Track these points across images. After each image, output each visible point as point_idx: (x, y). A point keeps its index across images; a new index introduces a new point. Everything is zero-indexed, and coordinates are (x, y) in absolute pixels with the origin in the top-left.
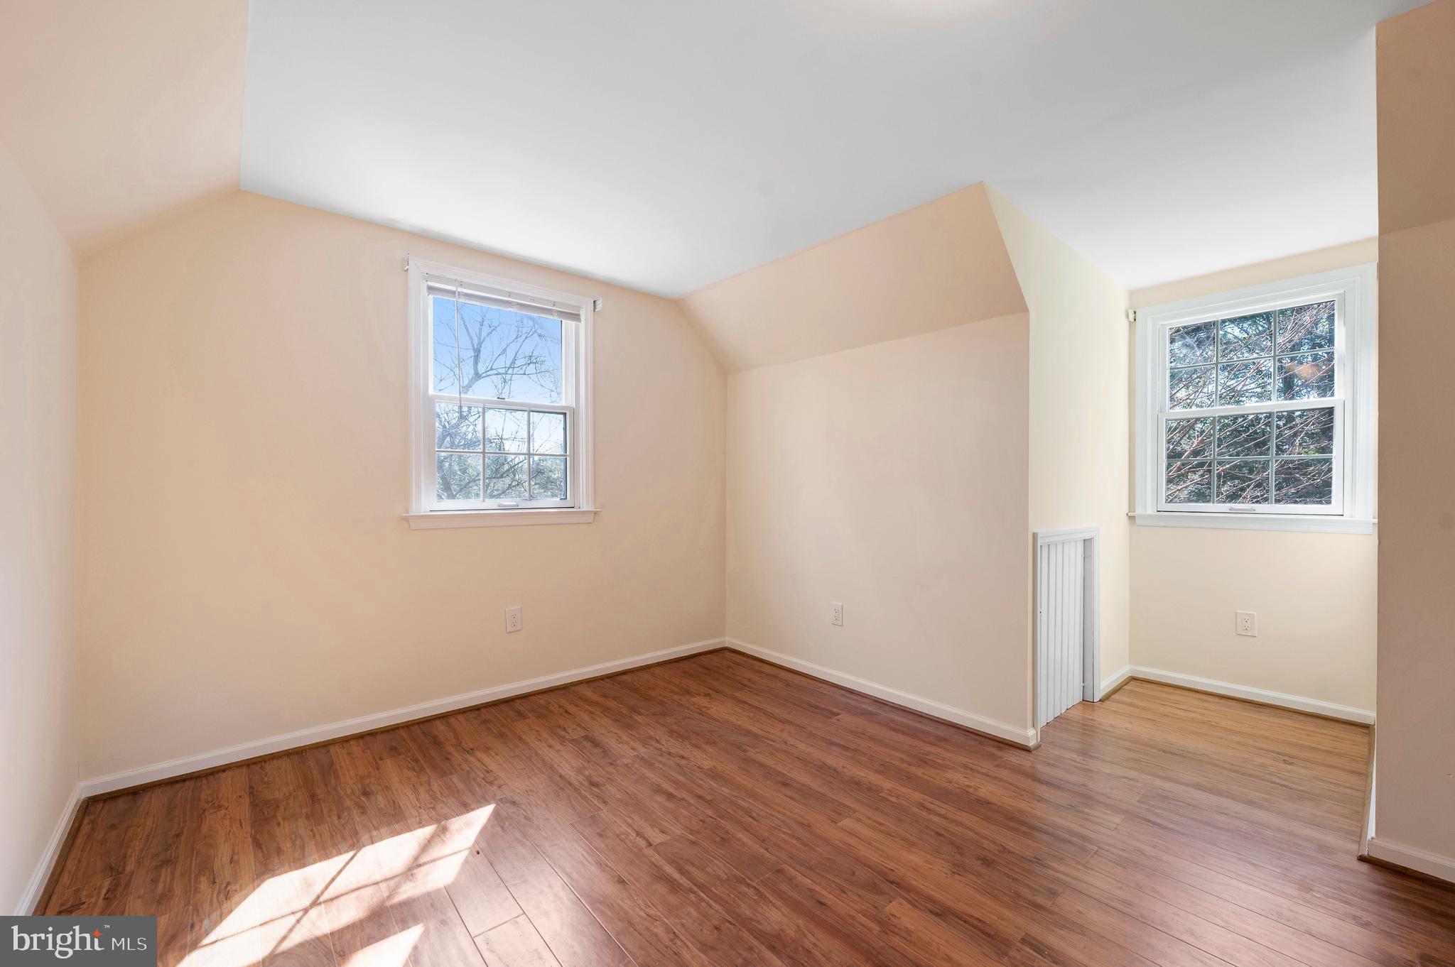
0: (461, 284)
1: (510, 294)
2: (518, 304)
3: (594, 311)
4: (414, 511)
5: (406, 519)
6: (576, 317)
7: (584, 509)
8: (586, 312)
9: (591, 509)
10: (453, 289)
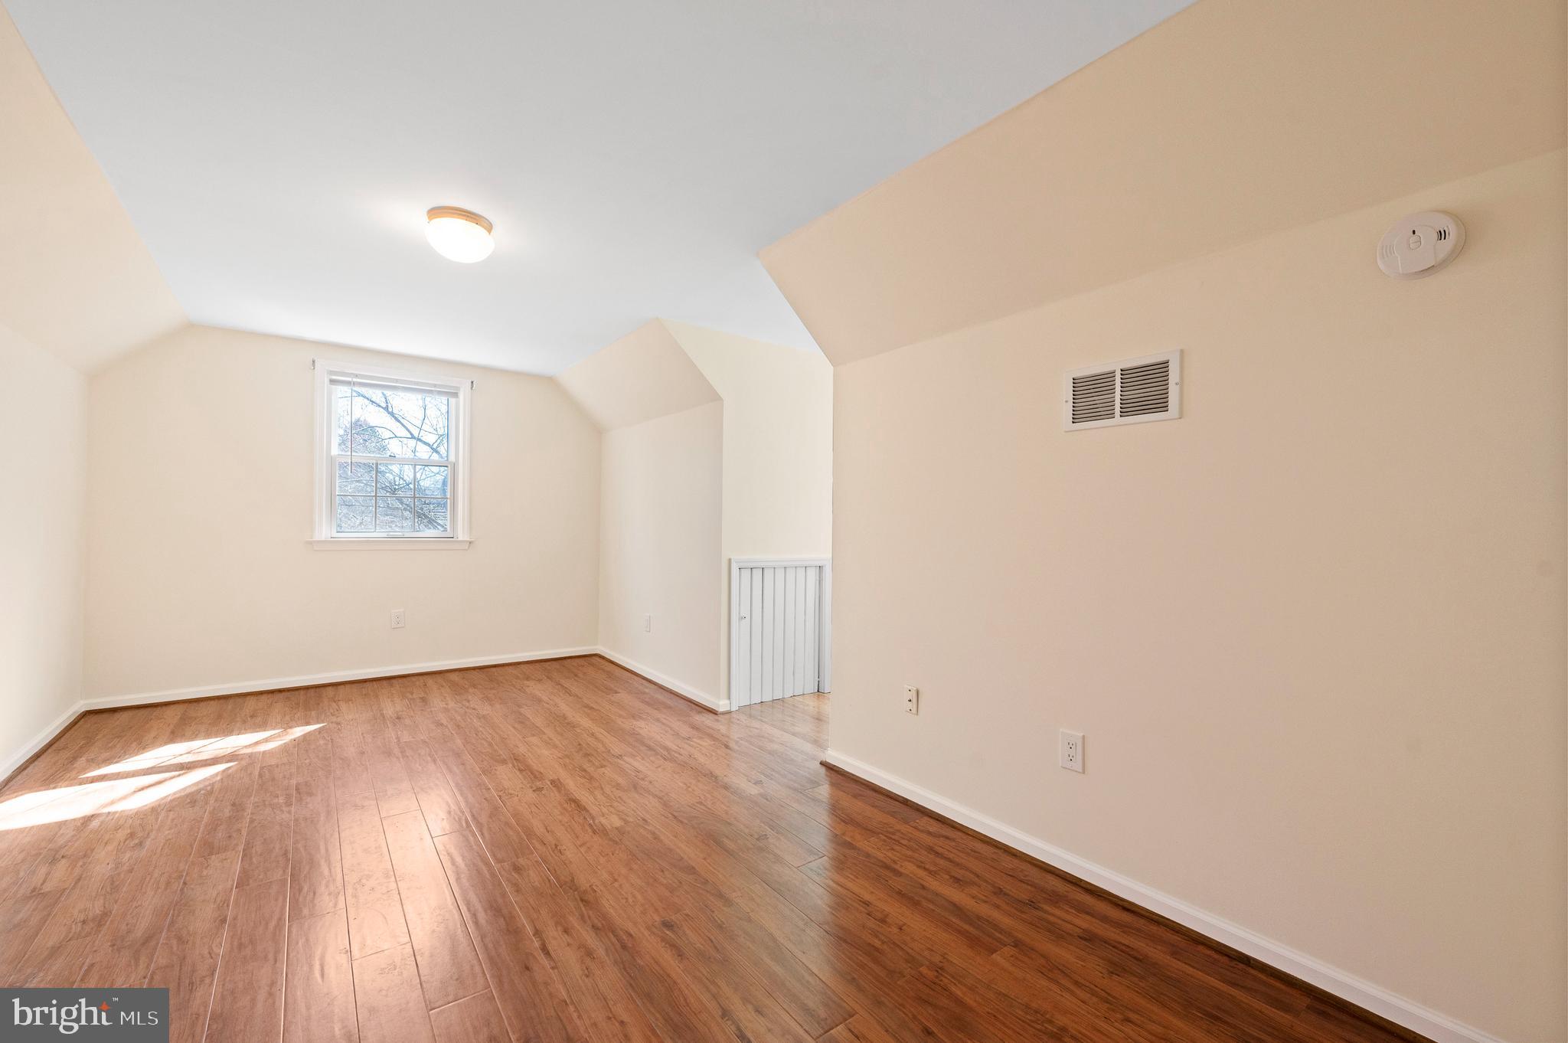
0: (357, 376)
1: (397, 381)
2: (403, 387)
3: (472, 388)
4: (317, 538)
5: (311, 543)
6: (455, 395)
7: (460, 539)
8: (464, 393)
9: (467, 539)
10: (350, 379)
